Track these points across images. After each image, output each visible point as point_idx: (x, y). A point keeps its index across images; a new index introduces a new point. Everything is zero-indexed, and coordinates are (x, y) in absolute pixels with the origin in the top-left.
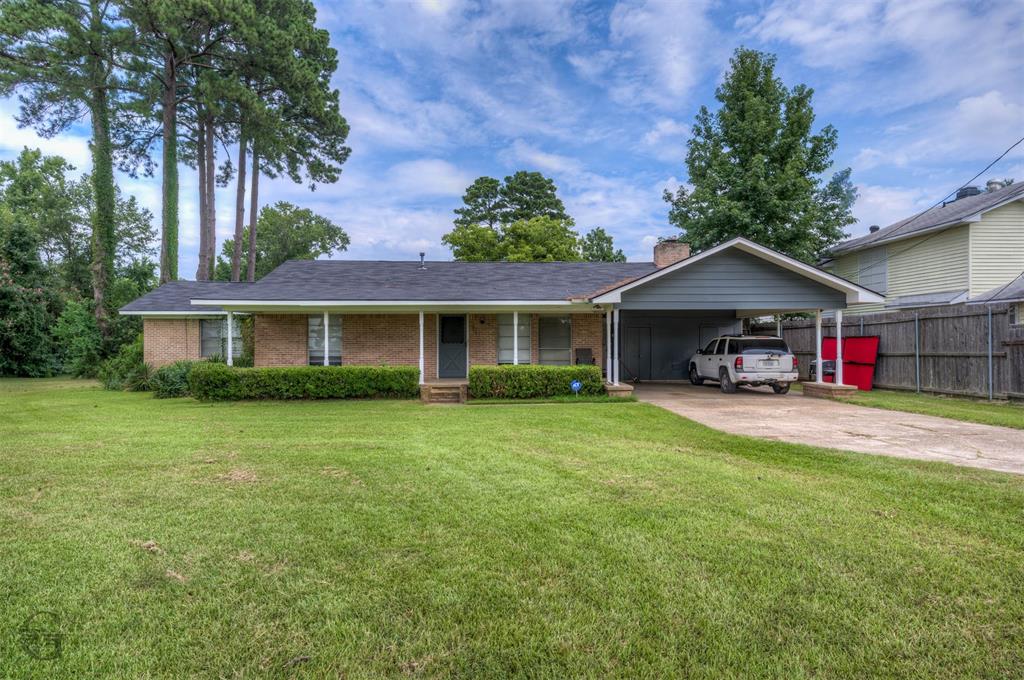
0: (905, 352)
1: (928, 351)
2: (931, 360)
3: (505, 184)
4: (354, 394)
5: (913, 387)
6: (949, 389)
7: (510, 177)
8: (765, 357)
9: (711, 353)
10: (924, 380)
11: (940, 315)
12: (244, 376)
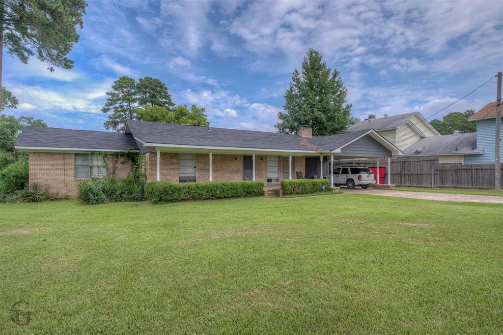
0: (396, 173)
1: (406, 172)
2: (407, 176)
3: (139, 82)
4: (235, 196)
5: (400, 185)
6: (415, 185)
7: (142, 79)
8: (367, 175)
9: (339, 173)
10: (405, 182)
11: (412, 160)
12: (184, 188)
